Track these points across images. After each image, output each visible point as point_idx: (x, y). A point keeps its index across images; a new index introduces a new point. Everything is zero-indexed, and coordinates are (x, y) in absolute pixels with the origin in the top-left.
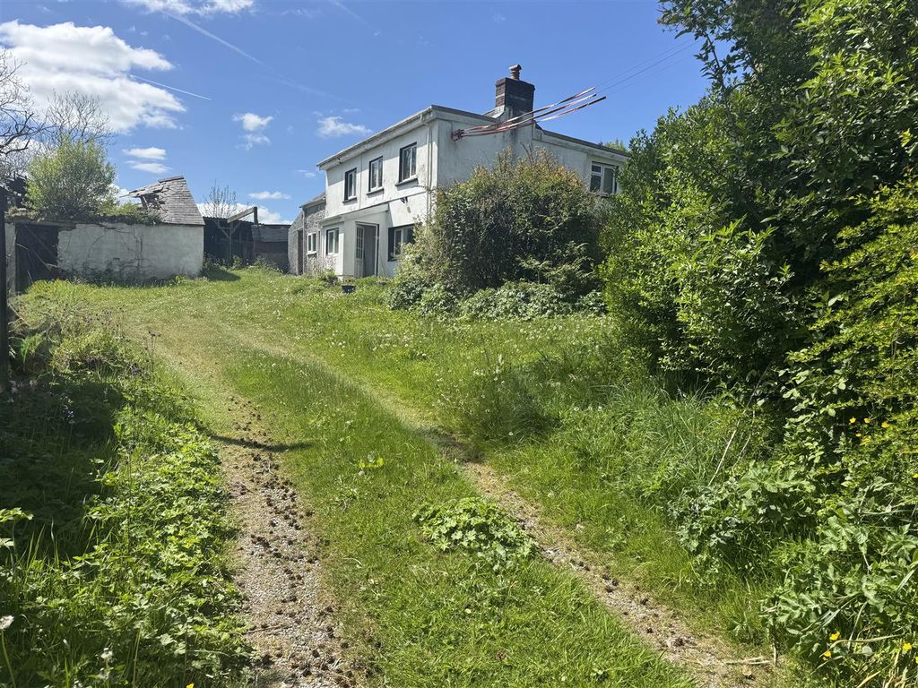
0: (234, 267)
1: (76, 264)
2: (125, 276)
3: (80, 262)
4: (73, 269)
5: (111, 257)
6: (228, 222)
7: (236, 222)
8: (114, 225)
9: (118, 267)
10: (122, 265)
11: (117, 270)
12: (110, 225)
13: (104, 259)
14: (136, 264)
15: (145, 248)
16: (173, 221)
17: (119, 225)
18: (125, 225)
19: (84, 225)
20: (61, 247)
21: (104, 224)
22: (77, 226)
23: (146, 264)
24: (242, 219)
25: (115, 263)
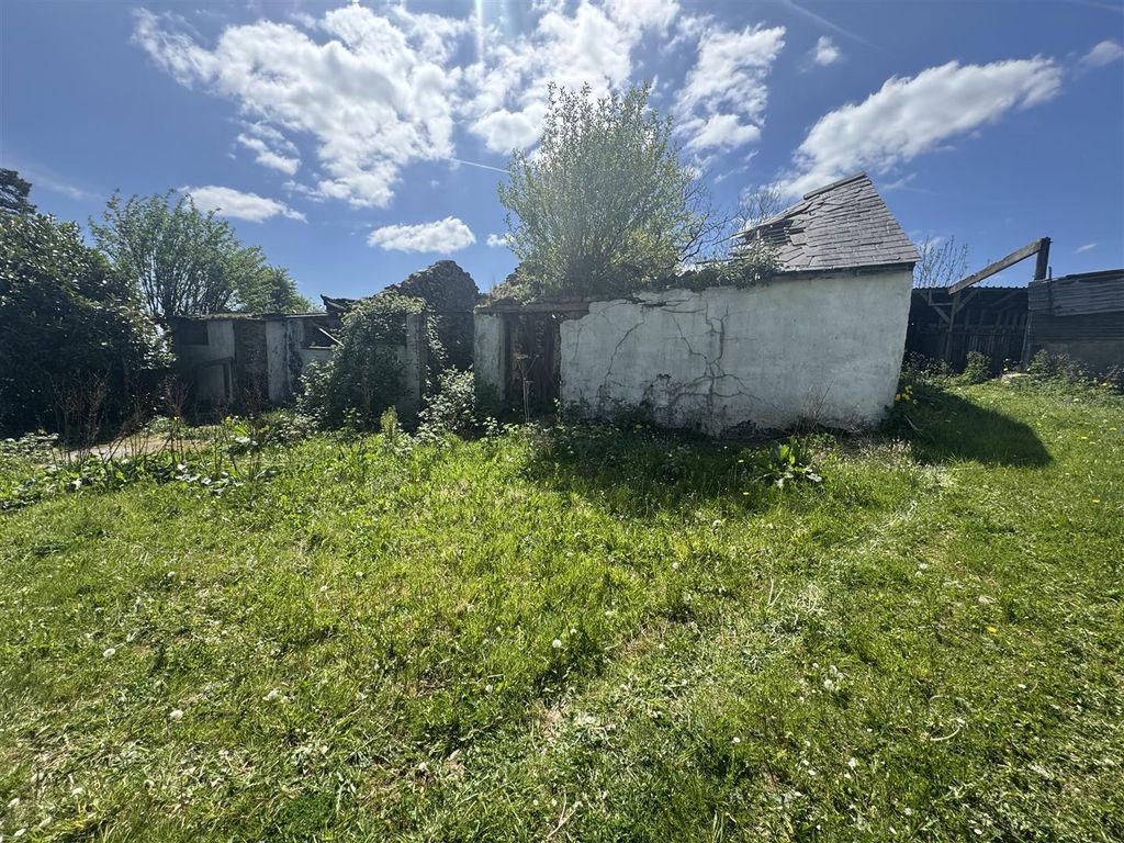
0: (965, 377)
1: (588, 388)
2: (679, 416)
3: (595, 385)
4: (582, 400)
5: (654, 372)
6: (951, 292)
7: (966, 291)
8: (664, 296)
9: (663, 395)
10: (675, 393)
11: (663, 402)
12: (654, 297)
13: (639, 379)
14: (705, 389)
15: (731, 347)
16: (815, 264)
17: (673, 296)
18: (686, 294)
19: (603, 304)
20: (567, 353)
21: (641, 297)
22: (592, 307)
23: (728, 388)
24: (983, 284)
25: (660, 386)
